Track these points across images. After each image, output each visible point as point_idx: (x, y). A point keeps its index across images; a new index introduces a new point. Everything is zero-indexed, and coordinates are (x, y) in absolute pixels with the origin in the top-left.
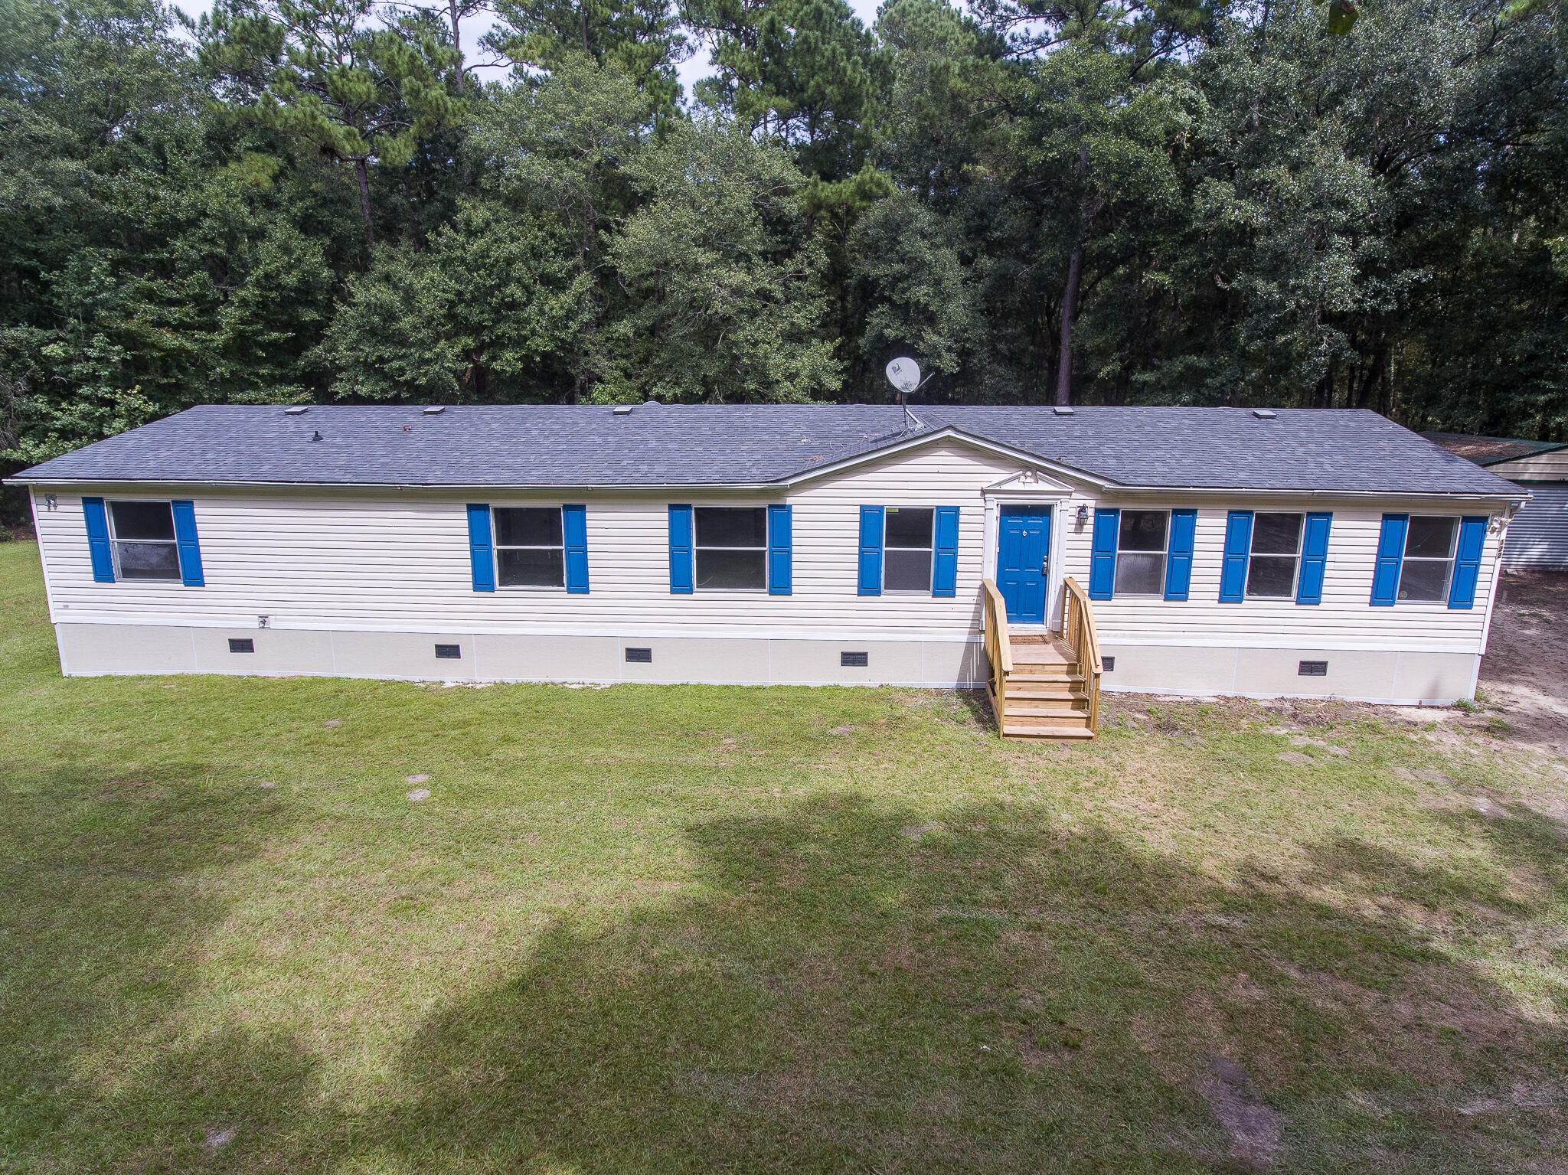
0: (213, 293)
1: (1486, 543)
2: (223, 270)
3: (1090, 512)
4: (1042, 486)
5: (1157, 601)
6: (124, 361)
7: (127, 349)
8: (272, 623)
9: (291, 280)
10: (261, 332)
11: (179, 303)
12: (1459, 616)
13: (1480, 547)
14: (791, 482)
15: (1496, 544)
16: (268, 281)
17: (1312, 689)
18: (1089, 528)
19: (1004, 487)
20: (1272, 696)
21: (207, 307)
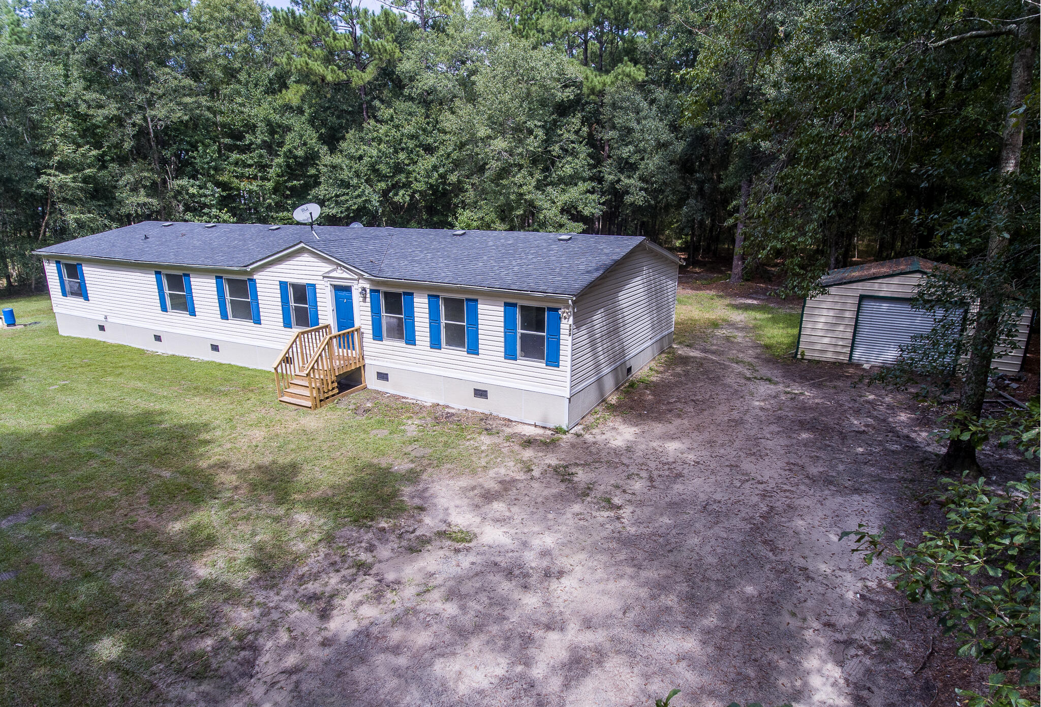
0: (266, 161)
1: (562, 326)
2: (271, 148)
3: (368, 291)
4: (345, 275)
5: (402, 344)
6: (221, 196)
7: (223, 191)
8: (109, 320)
9: (300, 153)
10: (286, 181)
11: (250, 166)
12: (551, 371)
13: (559, 329)
14: (251, 267)
15: (567, 327)
16: (290, 154)
17: (481, 406)
18: (368, 300)
19: (331, 275)
20: (463, 407)
21: (263, 167)
